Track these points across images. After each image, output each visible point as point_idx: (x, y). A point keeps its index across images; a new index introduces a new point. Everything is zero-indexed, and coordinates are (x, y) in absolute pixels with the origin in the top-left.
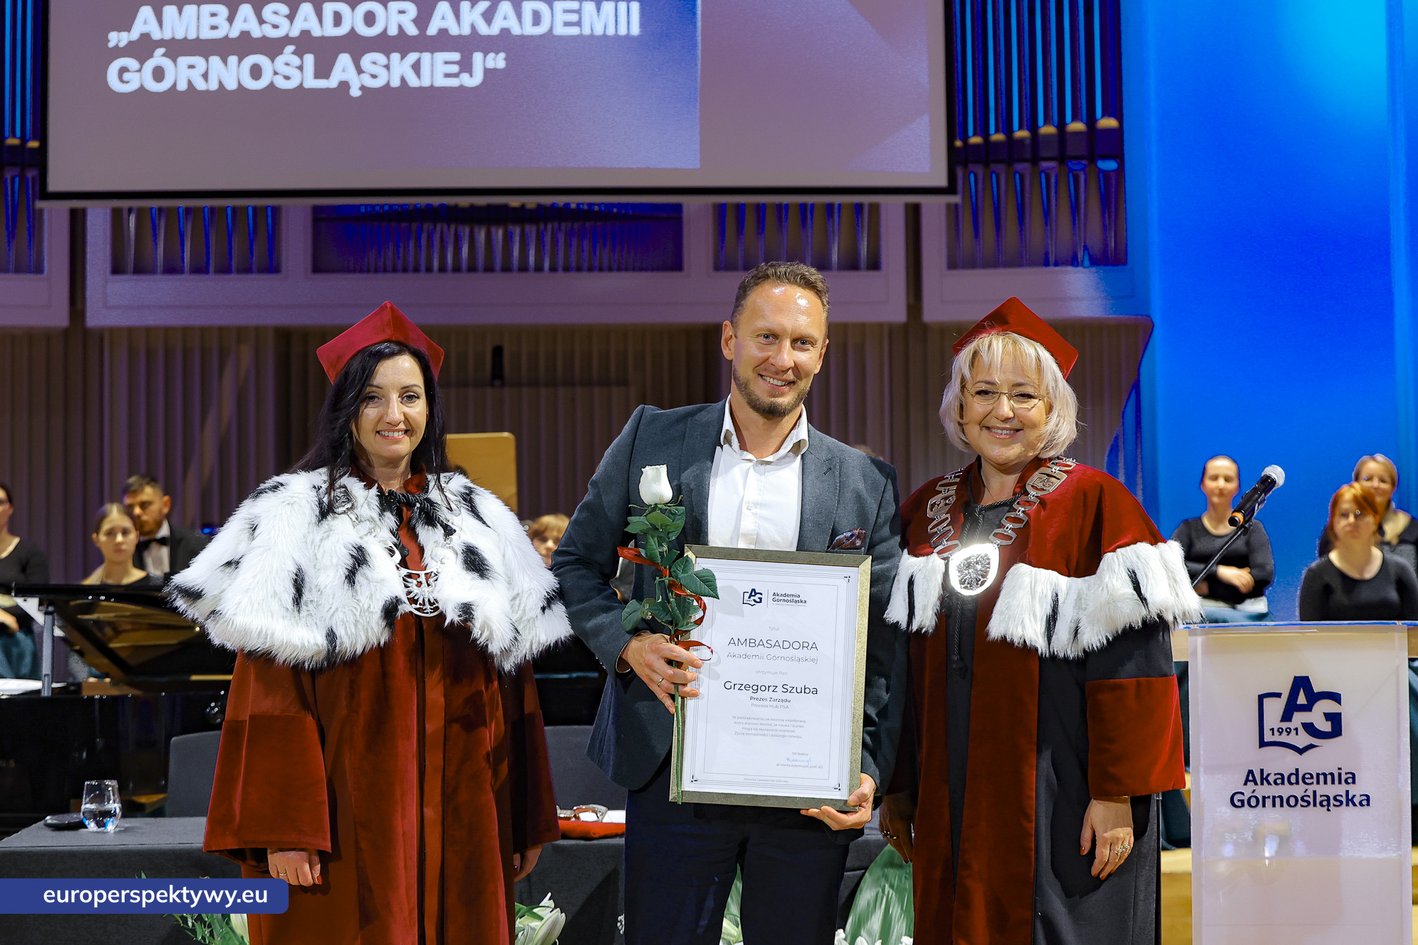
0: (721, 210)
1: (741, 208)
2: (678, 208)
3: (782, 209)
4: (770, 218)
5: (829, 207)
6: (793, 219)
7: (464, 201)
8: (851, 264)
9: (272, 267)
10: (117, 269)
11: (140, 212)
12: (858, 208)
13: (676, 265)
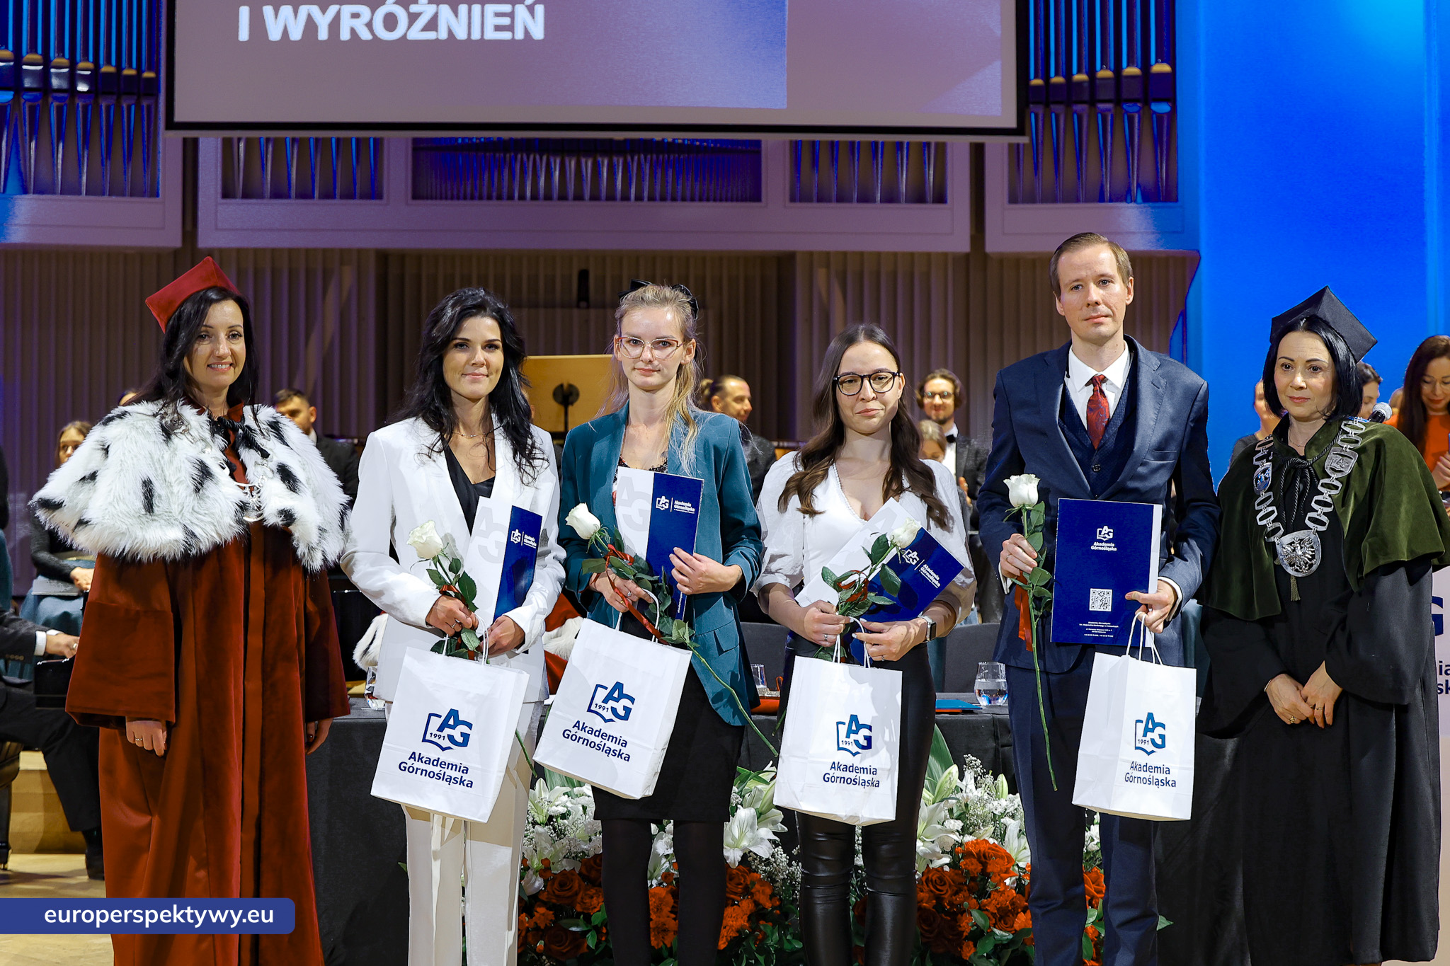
0: (796, 147)
1: (815, 145)
2: (758, 143)
3: (854, 147)
4: (843, 154)
5: (899, 145)
6: (865, 154)
8: (918, 197)
9: (374, 192)
10: (227, 193)
11: (248, 142)
12: (926, 146)
13: (756, 196)
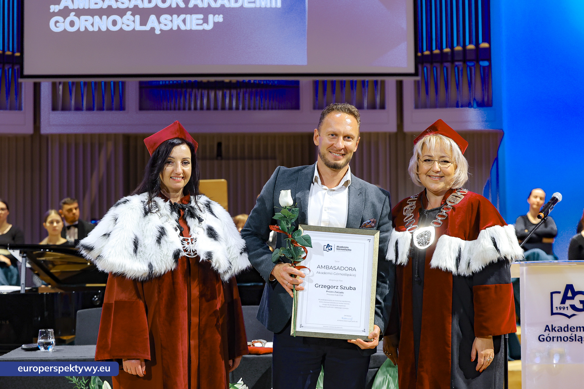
0: (316, 83)
1: (324, 83)
2: (298, 82)
3: (343, 84)
4: (338, 87)
5: (363, 82)
6: (348, 86)
7: (205, 79)
8: (372, 107)
9: (122, 108)
10: (54, 108)
11: (64, 84)
12: (376, 82)
13: (297, 107)
